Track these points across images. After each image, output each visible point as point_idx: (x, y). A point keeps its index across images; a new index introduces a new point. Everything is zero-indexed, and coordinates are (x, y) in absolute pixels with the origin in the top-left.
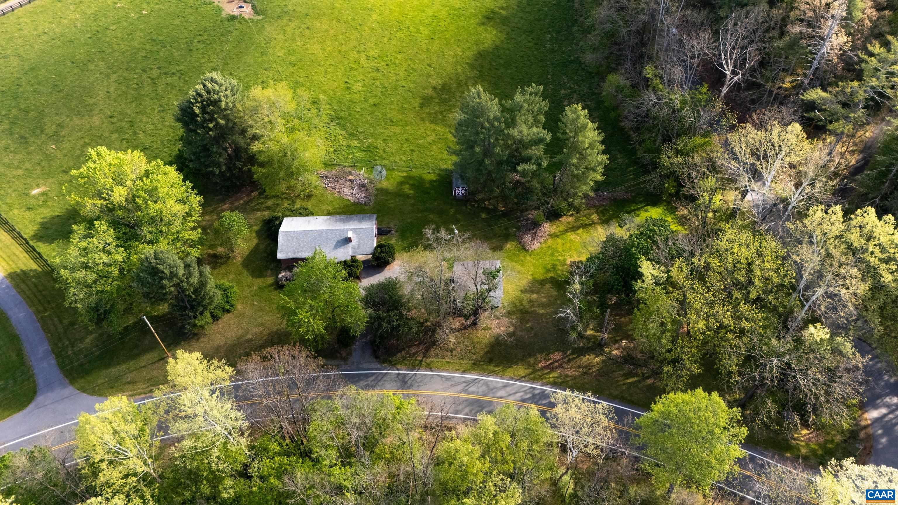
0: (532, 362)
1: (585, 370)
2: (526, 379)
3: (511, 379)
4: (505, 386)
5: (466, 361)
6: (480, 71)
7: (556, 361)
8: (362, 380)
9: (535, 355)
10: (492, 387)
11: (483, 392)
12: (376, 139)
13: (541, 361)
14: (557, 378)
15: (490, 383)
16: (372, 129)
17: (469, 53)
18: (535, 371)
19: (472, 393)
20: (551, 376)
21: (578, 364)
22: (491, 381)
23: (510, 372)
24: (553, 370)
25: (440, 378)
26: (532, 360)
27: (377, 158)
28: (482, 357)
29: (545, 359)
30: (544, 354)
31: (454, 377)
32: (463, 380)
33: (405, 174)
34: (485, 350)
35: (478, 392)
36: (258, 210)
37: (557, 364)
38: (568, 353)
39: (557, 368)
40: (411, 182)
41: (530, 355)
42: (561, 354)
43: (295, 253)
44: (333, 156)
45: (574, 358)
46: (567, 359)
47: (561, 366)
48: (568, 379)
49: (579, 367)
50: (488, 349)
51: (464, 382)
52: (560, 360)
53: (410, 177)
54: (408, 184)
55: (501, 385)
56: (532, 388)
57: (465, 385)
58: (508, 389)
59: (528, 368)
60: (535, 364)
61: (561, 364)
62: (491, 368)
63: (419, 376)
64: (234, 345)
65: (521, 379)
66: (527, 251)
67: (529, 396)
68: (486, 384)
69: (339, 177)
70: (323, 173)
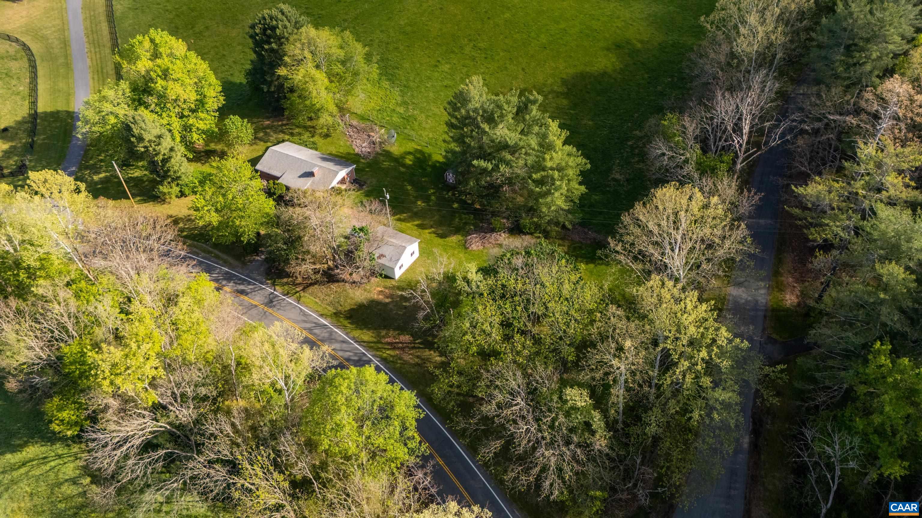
0: (382, 334)
1: (420, 362)
2: (365, 344)
3: (353, 338)
4: (344, 342)
5: (329, 308)
6: (569, 89)
7: (401, 343)
8: (244, 284)
9: (389, 330)
10: (333, 337)
11: (324, 337)
12: (421, 112)
13: (390, 337)
14: (391, 356)
15: (334, 333)
16: (425, 104)
17: (571, 71)
18: (379, 342)
19: (314, 334)
20: (387, 352)
21: (419, 354)
22: (336, 332)
23: (357, 333)
24: (394, 348)
25: (299, 311)
26: (383, 333)
27: (409, 127)
28: (345, 311)
29: (394, 337)
30: (397, 332)
31: (311, 315)
32: (316, 321)
33: (419, 148)
34: (352, 307)
35: (318, 336)
36: (284, 133)
37: (400, 345)
38: (417, 341)
39: (398, 348)
40: (418, 156)
41: (385, 327)
42: (411, 339)
43: (269, 169)
44: (375, 113)
45: (419, 348)
46: (413, 345)
47: (402, 349)
48: (399, 362)
49: (418, 357)
50: (355, 307)
51: (315, 323)
52: (406, 343)
53: (421, 152)
54: (414, 155)
55: (341, 339)
56: (363, 353)
57: (314, 325)
58: (344, 346)
59: (375, 338)
60: (384, 337)
61: (404, 348)
62: (346, 322)
63: (285, 302)
64: (181, 218)
65: (360, 342)
66: (466, 248)
67: (356, 358)
68: (331, 332)
69: (364, 130)
70: (355, 123)
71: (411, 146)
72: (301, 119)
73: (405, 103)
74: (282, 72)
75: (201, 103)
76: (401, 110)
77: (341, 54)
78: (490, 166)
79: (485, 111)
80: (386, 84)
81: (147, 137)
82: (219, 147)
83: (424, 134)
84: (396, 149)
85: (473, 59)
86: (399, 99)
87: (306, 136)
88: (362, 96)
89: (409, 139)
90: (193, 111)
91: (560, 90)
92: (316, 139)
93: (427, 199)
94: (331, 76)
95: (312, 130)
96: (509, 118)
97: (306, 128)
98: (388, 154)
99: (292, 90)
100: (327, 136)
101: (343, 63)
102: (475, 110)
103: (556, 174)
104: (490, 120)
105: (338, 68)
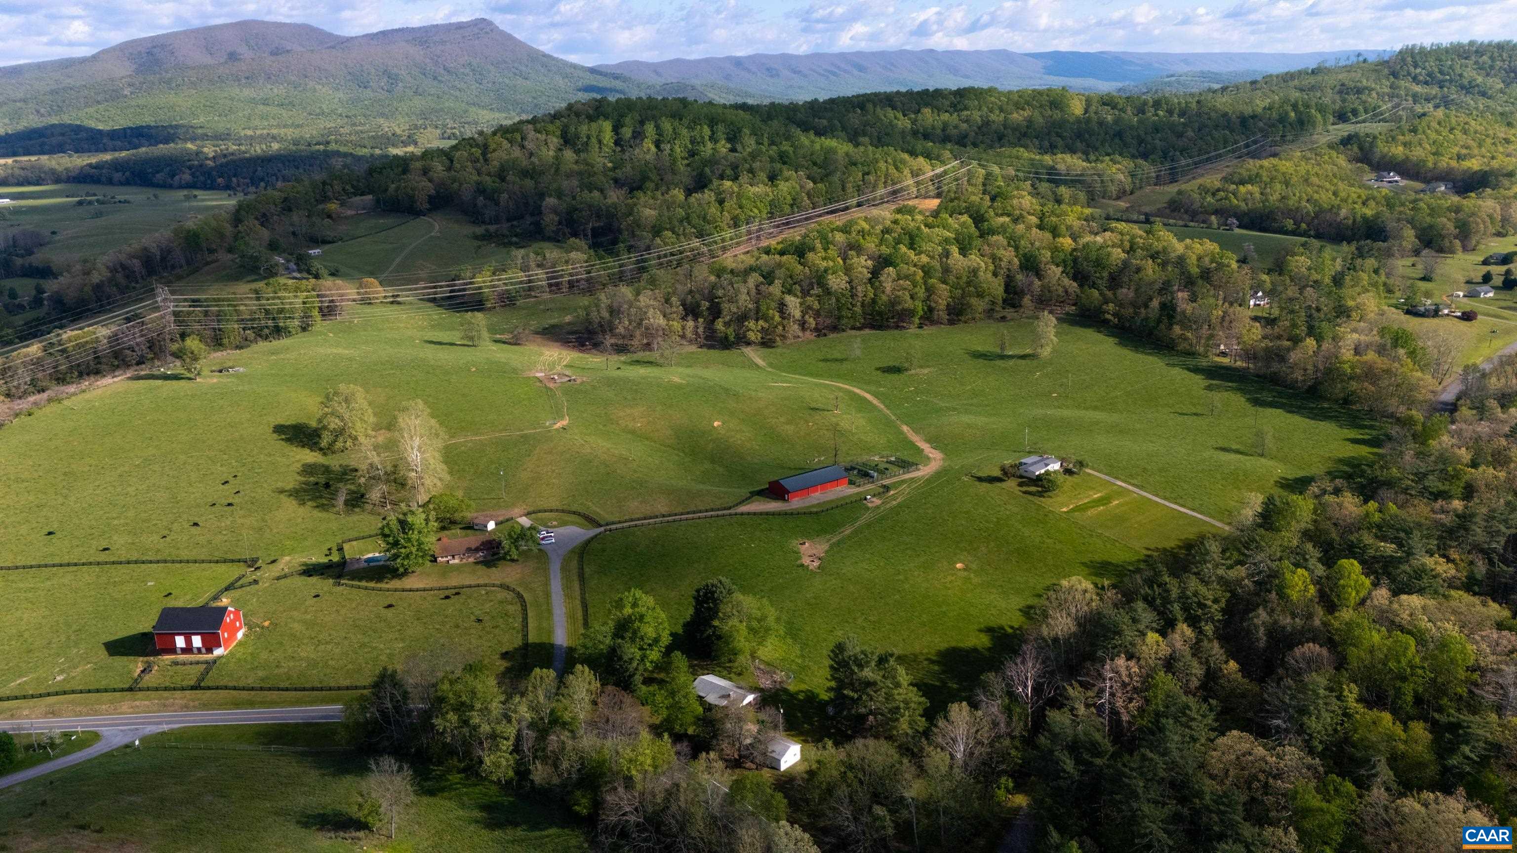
27: (803, 673)
33: (809, 689)
40: (808, 694)
43: (699, 691)
44: (778, 661)
53: (810, 691)
54: (805, 693)
69: (768, 672)
70: (762, 667)
71: (803, 687)
72: (724, 659)
73: (803, 656)
74: (716, 623)
75: (656, 641)
76: (800, 661)
77: (758, 614)
78: (856, 696)
79: (856, 658)
80: (789, 641)
81: (626, 658)
82: (662, 676)
83: (815, 680)
84: (792, 687)
85: (863, 628)
86: (799, 653)
87: (725, 673)
88: (770, 647)
89: (803, 681)
90: (650, 645)
91: (934, 658)
92: (732, 675)
93: (812, 724)
94: (751, 629)
95: (730, 670)
96: (873, 664)
97: (725, 668)
98: (785, 691)
99: (719, 638)
100: (740, 674)
101: (759, 621)
102: (850, 657)
103: (902, 705)
104: (861, 666)
105: (755, 624)
